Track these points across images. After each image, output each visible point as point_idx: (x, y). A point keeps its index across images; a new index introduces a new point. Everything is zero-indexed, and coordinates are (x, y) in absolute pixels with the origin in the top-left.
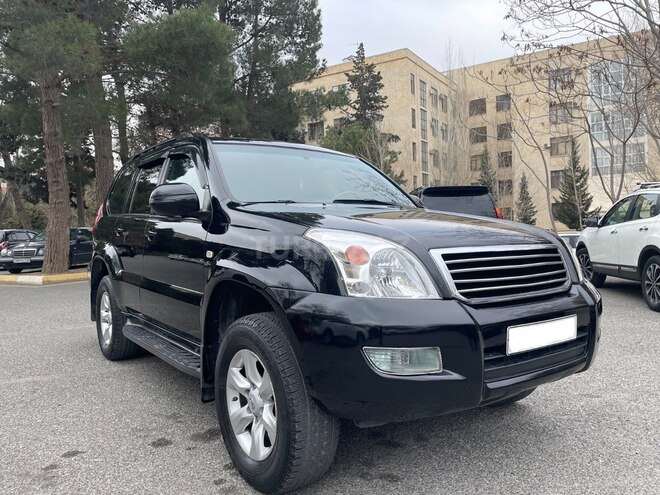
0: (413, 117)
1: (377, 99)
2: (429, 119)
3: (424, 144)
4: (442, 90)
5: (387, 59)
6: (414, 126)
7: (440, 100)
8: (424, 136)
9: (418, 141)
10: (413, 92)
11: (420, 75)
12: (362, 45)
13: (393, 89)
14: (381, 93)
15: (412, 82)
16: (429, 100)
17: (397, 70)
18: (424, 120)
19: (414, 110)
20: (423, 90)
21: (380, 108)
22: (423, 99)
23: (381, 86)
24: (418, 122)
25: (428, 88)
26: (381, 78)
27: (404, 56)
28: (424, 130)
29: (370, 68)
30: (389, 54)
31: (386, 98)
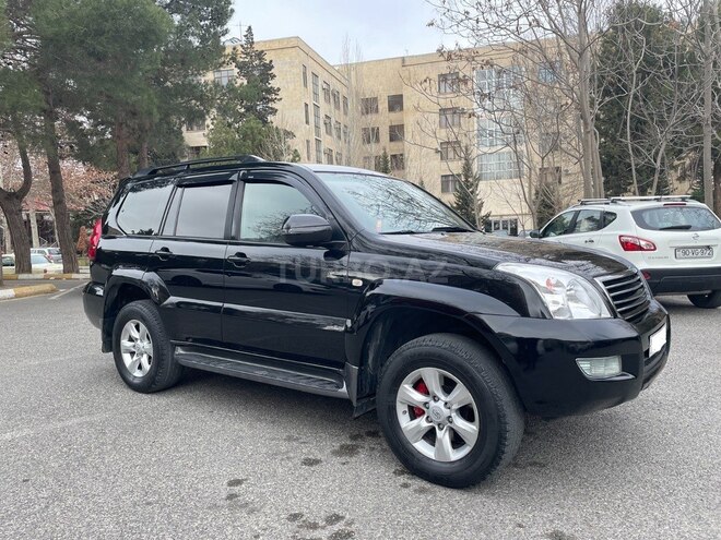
0: (307, 111)
1: (270, 91)
2: (322, 116)
3: (318, 141)
4: (335, 85)
5: (277, 46)
6: (307, 122)
7: (333, 96)
8: (318, 134)
9: (313, 138)
10: (305, 85)
11: (312, 67)
12: (250, 28)
13: (285, 79)
14: (273, 84)
15: (305, 74)
16: (321, 94)
17: (287, 59)
18: (317, 116)
19: (306, 105)
20: (315, 84)
21: (273, 100)
22: (315, 94)
23: (273, 77)
24: (312, 119)
25: (320, 83)
26: (273, 67)
27: (295, 45)
28: (317, 127)
29: (260, 55)
30: (279, 41)
31: (279, 89)
